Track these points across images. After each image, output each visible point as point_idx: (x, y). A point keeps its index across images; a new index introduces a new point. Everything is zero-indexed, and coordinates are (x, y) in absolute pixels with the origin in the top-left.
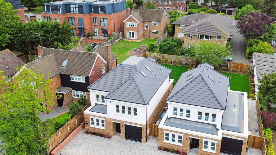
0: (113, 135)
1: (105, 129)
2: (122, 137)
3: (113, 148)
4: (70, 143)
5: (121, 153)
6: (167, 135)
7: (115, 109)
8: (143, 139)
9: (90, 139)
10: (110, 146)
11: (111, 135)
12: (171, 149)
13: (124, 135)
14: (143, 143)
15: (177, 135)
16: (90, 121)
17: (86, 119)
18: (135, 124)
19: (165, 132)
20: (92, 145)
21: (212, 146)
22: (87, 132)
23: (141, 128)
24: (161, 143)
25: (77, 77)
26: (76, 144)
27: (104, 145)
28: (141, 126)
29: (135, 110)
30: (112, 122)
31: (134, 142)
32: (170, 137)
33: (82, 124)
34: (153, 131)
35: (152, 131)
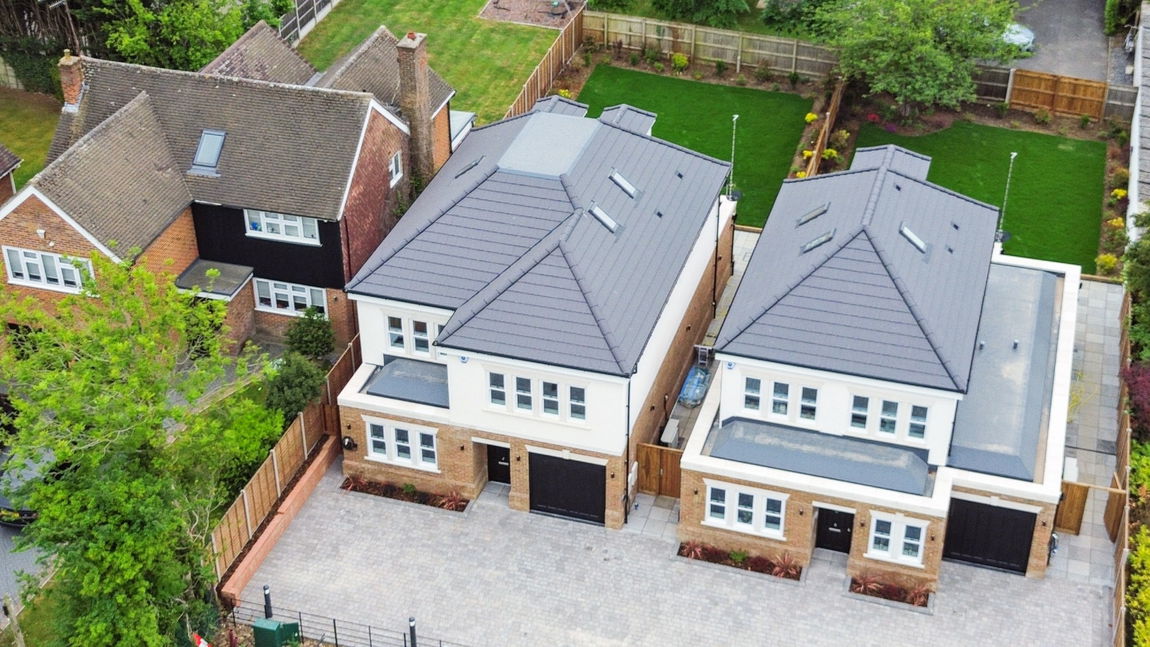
0: (475, 496)
1: (439, 472)
3: (485, 554)
4: (289, 540)
5: (523, 576)
6: (718, 494)
7: (487, 388)
8: (613, 512)
9: (376, 515)
10: (471, 547)
11: (466, 495)
12: (736, 550)
13: (528, 496)
15: (760, 499)
16: (365, 437)
18: (574, 451)
19: (710, 483)
20: (391, 546)
21: (909, 541)
23: (603, 469)
24: (690, 529)
25: (280, 221)
26: (316, 542)
27: (444, 545)
28: (602, 462)
30: (472, 444)
31: (572, 525)
32: (731, 504)
33: (327, 445)
34: (653, 473)
35: (648, 473)
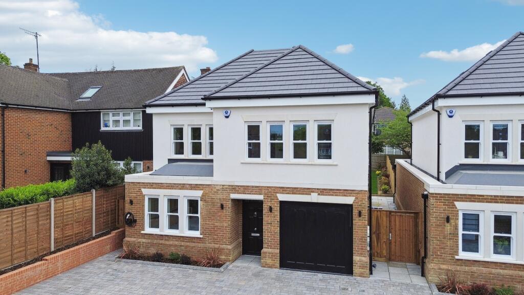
1: (201, 236)
2: (269, 262)
11: (223, 257)
14: (361, 275)
17: (131, 202)
18: (322, 192)
19: (463, 207)
23: (349, 207)
24: (444, 267)
25: (121, 118)
27: (199, 288)
28: (349, 200)
29: (325, 132)
30: (230, 202)
34: (384, 238)
35: (378, 239)
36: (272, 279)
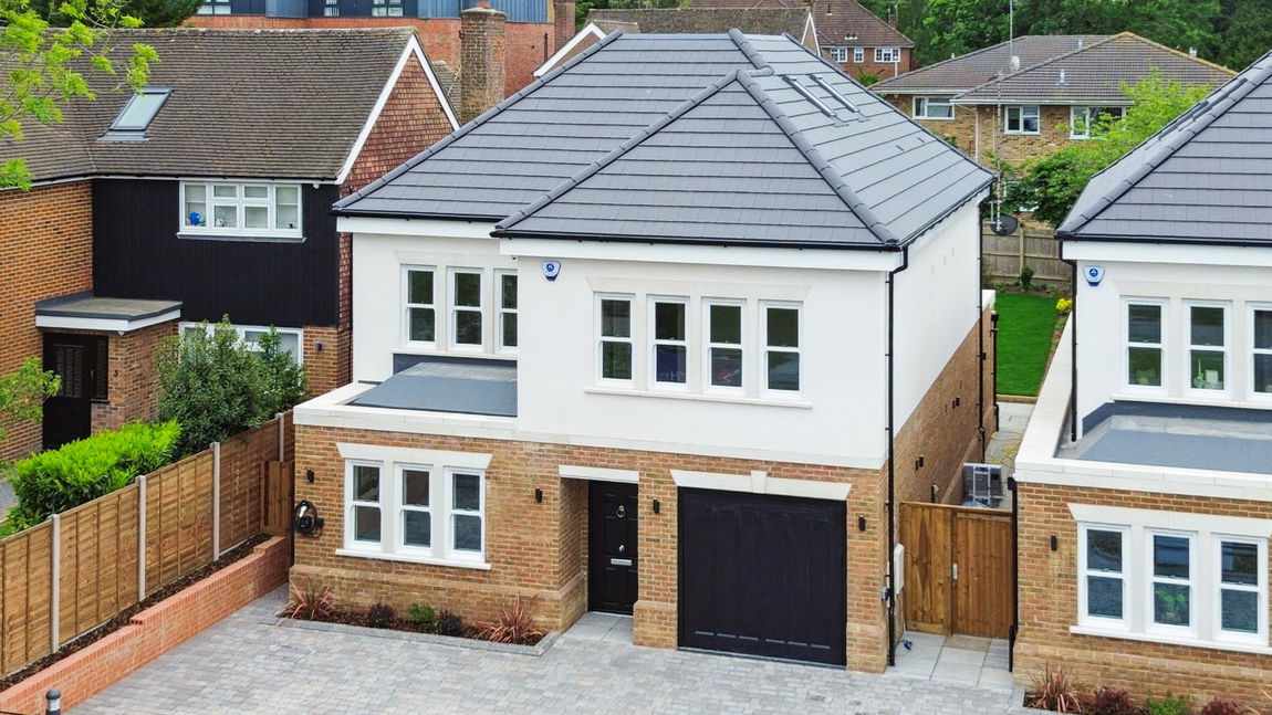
0: (560, 621)
1: (488, 566)
2: (652, 631)
6: (1106, 547)
8: (863, 629)
12: (1158, 698)
13: (673, 607)
14: (866, 667)
16: (340, 500)
17: (311, 476)
18: (777, 469)
19: (1089, 517)
22: (315, 611)
23: (838, 508)
24: (1046, 650)
25: (240, 200)
26: (202, 684)
28: (837, 491)
29: (783, 325)
30: (558, 486)
31: (770, 666)
32: (1138, 574)
33: (262, 547)
34: (939, 577)
35: (926, 577)
36: (657, 673)
